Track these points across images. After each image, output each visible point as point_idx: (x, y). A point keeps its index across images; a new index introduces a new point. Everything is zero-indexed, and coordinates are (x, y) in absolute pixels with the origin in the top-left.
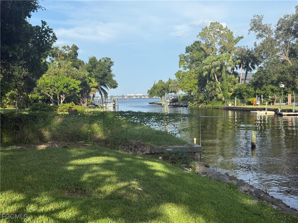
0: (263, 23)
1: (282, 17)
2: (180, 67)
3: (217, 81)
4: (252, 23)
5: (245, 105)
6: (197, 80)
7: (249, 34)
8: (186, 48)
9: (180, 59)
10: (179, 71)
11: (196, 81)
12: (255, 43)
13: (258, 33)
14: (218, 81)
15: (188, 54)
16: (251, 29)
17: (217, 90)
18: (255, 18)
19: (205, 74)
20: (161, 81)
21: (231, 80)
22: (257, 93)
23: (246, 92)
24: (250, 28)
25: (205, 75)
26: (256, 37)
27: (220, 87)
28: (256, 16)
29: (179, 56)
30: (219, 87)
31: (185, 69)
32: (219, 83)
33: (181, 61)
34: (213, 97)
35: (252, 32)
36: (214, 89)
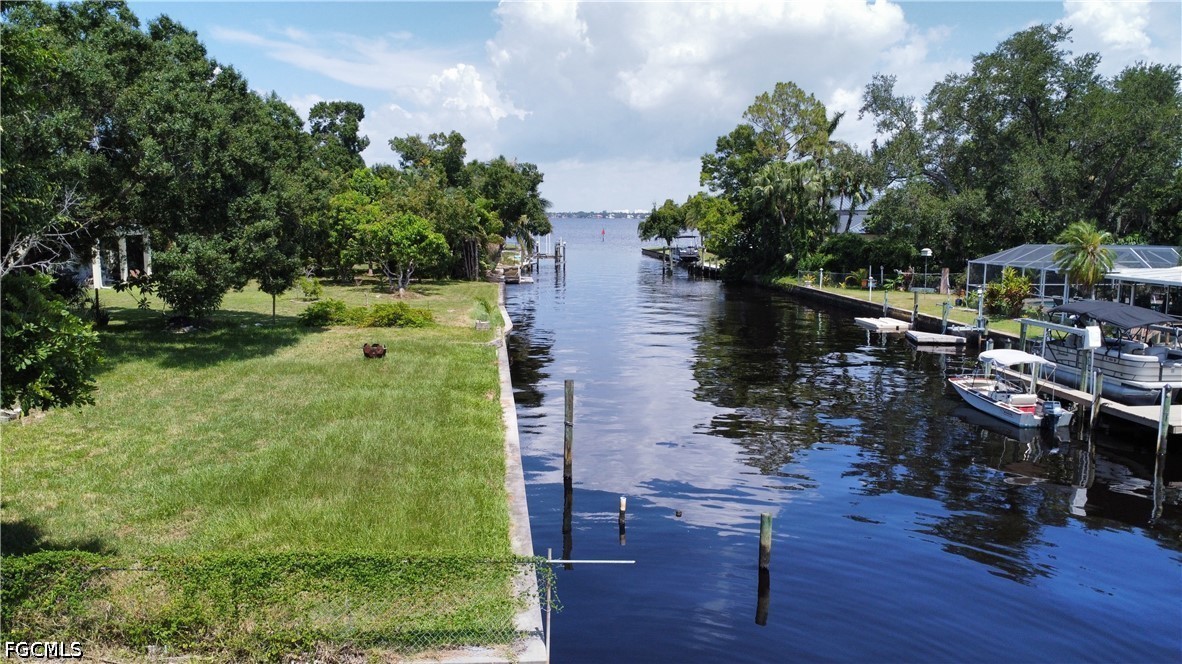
0: (896, 93)
1: (942, 80)
2: (702, 185)
3: (784, 223)
4: (868, 93)
5: (843, 290)
7: (860, 118)
8: (719, 140)
10: (699, 194)
11: (738, 219)
13: (881, 118)
15: (722, 154)
16: (865, 109)
18: (877, 82)
20: (669, 203)
24: (863, 104)
26: (876, 128)
31: (713, 190)
35: (869, 115)
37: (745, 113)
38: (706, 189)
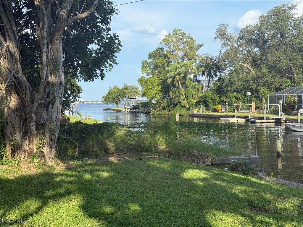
0: (228, 31)
1: (245, 27)
4: (217, 31)
5: (211, 112)
6: (161, 87)
7: (214, 42)
8: (149, 54)
10: (142, 77)
13: (223, 42)
15: (151, 60)
16: (216, 38)
17: (181, 96)
18: (220, 27)
19: (170, 80)
20: (116, 87)
21: (195, 87)
22: (222, 100)
23: (211, 99)
24: (215, 36)
25: (169, 82)
26: (221, 46)
27: (184, 94)
29: (142, 62)
32: (183, 90)
34: (177, 105)
36: (178, 96)
37: (161, 42)
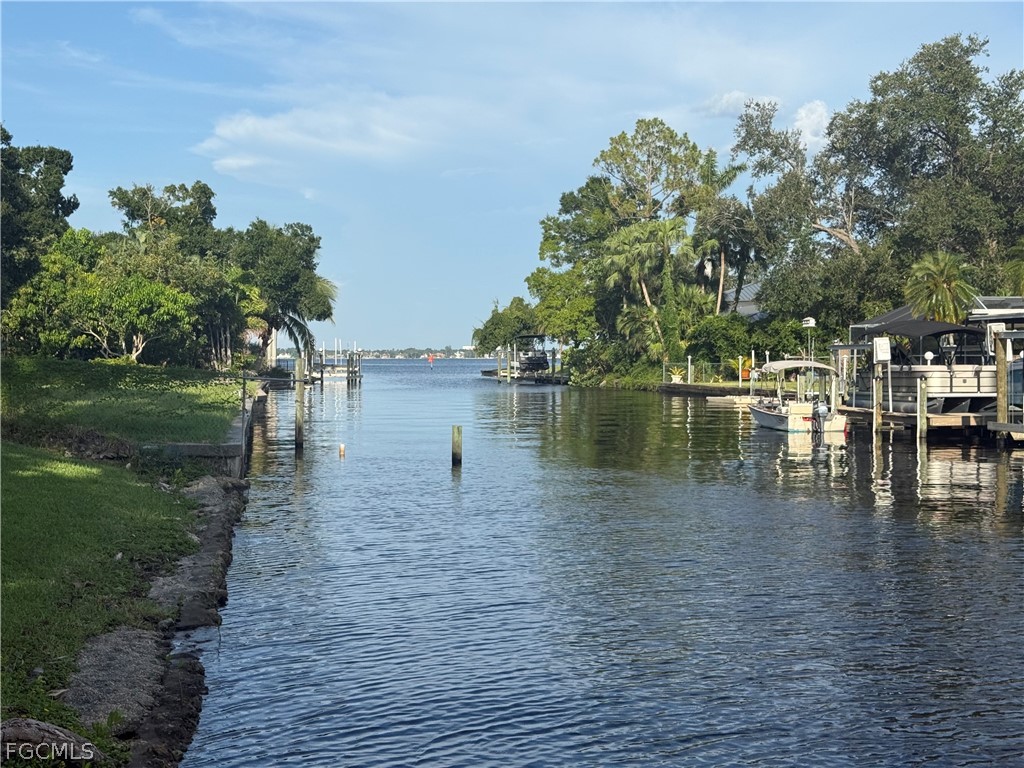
0: (776, 127)
2: (542, 259)
3: (649, 304)
4: (741, 126)
5: (721, 381)
6: (593, 300)
8: (563, 198)
9: (543, 231)
10: (539, 270)
11: (588, 304)
12: (751, 187)
13: (757, 157)
14: (653, 303)
15: (568, 217)
16: (740, 147)
17: (649, 330)
18: (750, 111)
19: (613, 279)
20: (518, 302)
21: (690, 302)
22: (754, 343)
23: (727, 339)
24: (736, 141)
25: (612, 285)
26: (752, 171)
27: (656, 323)
28: (752, 106)
29: (543, 222)
30: (653, 323)
31: (558, 265)
32: (655, 310)
33: (546, 239)
34: (638, 355)
35: (743, 155)
36: (641, 330)
37: (596, 160)
38: (547, 263)
